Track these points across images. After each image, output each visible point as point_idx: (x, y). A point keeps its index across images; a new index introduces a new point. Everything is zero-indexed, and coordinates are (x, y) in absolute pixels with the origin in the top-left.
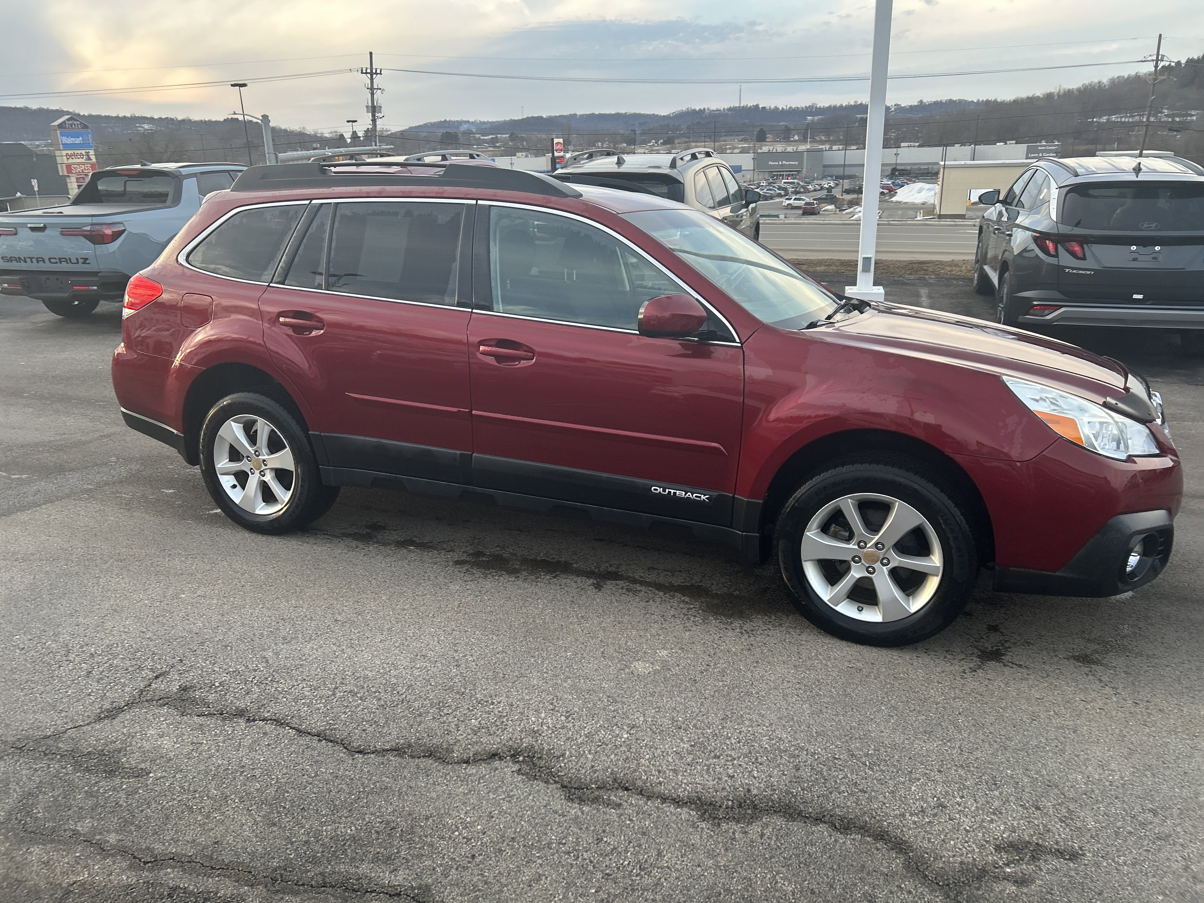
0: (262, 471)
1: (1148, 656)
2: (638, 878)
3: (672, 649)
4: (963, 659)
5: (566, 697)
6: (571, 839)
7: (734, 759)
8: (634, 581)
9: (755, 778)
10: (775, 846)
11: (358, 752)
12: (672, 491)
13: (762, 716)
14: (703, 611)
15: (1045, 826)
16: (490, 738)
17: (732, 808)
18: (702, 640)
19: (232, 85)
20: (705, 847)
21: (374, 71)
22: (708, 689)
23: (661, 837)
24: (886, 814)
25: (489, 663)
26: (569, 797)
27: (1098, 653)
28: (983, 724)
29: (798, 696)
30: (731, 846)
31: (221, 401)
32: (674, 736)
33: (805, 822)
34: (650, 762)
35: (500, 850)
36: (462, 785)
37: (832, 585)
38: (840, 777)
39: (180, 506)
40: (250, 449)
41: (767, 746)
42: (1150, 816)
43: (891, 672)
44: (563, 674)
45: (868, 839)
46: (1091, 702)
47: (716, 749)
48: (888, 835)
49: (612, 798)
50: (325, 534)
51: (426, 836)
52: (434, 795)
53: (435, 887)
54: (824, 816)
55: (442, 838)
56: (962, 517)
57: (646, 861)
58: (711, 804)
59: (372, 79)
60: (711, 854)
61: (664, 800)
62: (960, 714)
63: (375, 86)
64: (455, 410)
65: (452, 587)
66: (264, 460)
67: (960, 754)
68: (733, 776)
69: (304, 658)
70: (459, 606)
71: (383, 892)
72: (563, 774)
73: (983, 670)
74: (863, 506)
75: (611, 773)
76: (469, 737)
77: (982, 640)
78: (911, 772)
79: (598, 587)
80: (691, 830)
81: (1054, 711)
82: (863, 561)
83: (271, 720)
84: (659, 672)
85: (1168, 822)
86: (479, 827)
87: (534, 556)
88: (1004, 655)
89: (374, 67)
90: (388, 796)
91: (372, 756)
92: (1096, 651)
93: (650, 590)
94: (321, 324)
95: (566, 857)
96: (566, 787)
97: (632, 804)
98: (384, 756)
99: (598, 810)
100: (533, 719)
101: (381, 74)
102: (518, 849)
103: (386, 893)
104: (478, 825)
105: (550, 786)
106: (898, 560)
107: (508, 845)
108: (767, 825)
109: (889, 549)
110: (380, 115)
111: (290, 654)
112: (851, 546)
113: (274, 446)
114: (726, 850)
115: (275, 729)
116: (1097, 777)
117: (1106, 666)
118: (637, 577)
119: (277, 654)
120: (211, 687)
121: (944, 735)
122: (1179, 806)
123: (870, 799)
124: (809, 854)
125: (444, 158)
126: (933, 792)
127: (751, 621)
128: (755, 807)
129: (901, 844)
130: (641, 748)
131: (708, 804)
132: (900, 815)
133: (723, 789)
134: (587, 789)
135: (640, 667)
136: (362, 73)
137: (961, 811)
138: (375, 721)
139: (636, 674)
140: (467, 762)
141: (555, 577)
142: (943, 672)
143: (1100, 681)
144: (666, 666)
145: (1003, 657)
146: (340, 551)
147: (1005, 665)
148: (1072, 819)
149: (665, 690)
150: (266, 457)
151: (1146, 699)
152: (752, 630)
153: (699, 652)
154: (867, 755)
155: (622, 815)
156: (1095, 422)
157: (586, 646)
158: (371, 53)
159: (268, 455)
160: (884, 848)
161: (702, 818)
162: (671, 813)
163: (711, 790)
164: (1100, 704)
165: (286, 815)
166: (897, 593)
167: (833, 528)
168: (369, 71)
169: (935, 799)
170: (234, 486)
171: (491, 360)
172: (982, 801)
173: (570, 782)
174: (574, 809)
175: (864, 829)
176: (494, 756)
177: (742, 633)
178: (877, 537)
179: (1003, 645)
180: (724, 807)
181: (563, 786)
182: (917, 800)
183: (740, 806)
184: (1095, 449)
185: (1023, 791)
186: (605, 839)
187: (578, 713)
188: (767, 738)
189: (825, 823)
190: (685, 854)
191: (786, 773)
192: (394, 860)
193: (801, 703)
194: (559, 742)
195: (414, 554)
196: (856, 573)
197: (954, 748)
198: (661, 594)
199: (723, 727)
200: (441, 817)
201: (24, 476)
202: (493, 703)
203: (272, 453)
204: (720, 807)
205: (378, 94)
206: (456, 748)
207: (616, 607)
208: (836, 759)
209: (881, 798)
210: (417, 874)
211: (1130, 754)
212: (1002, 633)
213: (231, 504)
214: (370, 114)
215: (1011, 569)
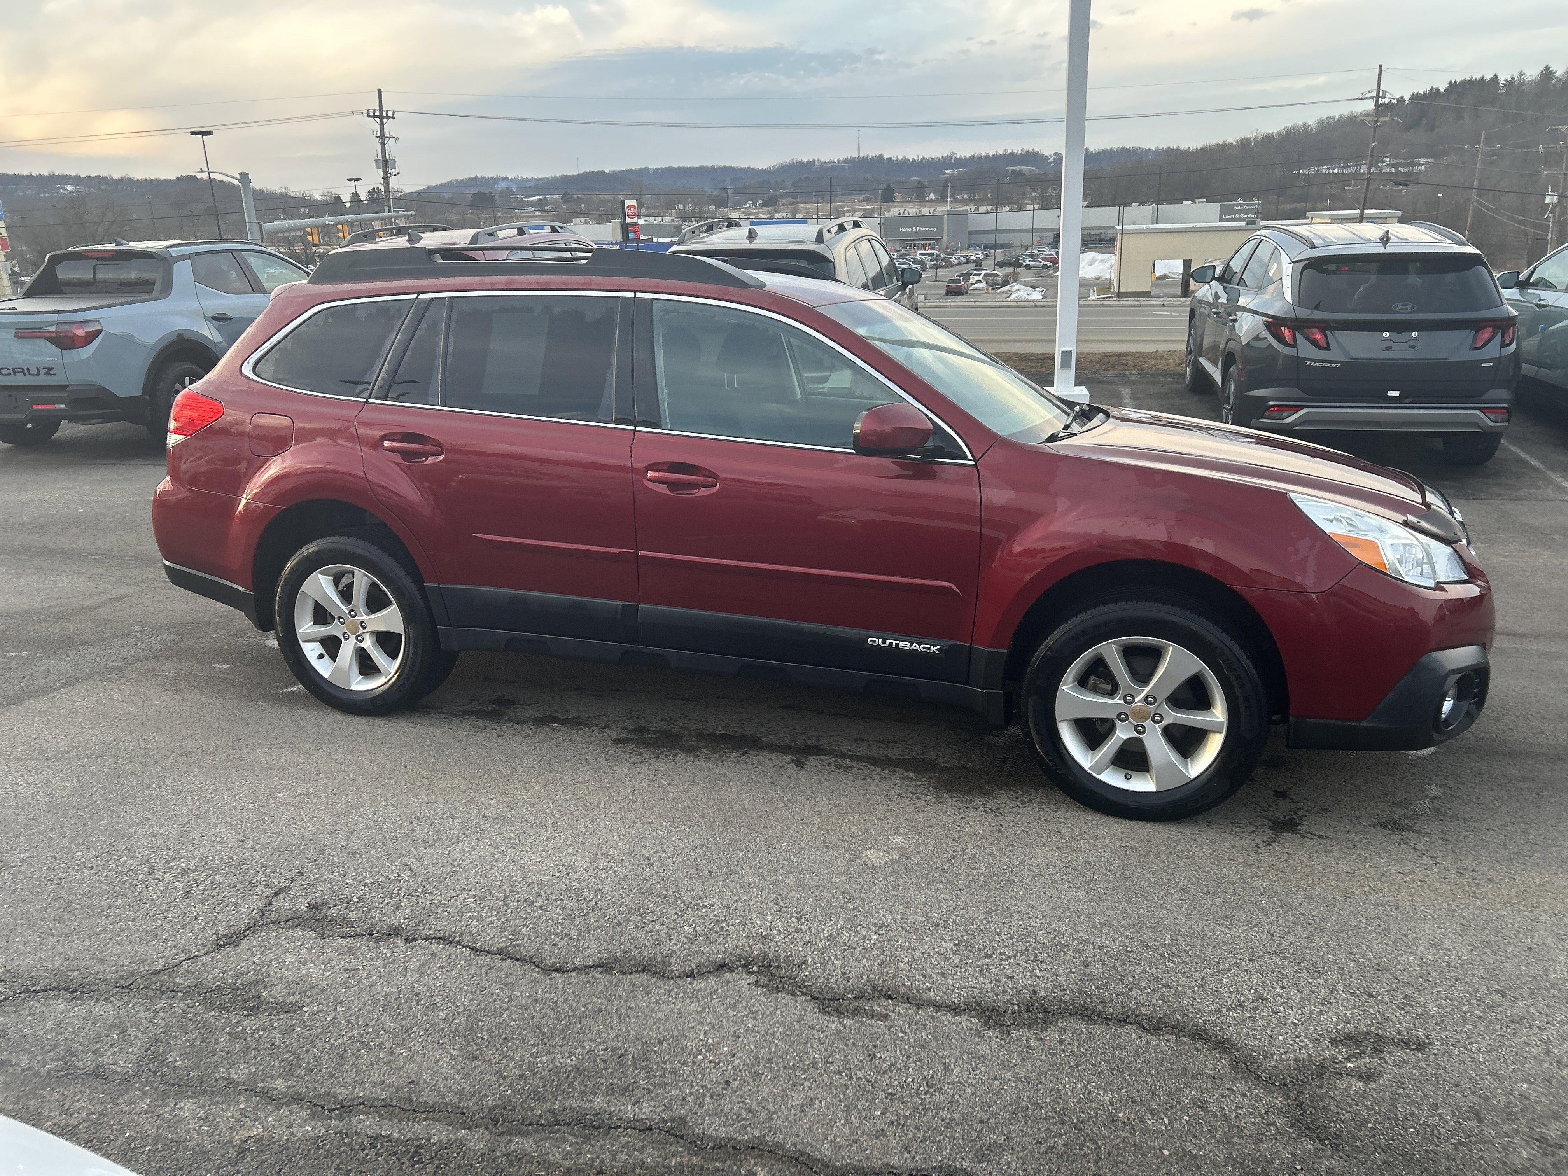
0: (359, 636)
1: (1465, 819)
2: (928, 1096)
3: (906, 834)
4: (1253, 832)
5: (792, 895)
6: (838, 1056)
7: (1010, 958)
8: (842, 756)
9: (1039, 978)
10: (1079, 1053)
11: (554, 970)
12: (894, 642)
13: (1032, 907)
14: (935, 788)
15: (1383, 1015)
16: (712, 946)
17: (1020, 1013)
18: (940, 822)
19: (192, 133)
20: (998, 1058)
21: (385, 114)
22: (960, 879)
23: (944, 1049)
24: (1200, 1010)
26: (823, 1009)
27: (1407, 818)
28: (1291, 905)
29: (1069, 882)
30: (1028, 1056)
31: (305, 548)
32: (932, 935)
33: (1108, 1025)
34: (910, 966)
35: (758, 1074)
36: (692, 1003)
37: (1093, 750)
38: (1138, 971)
39: (242, 685)
40: (343, 608)
41: (1045, 941)
42: (1497, 998)
43: (1173, 850)
44: (782, 868)
45: (1184, 1039)
46: (1410, 873)
47: (985, 947)
48: (1206, 1034)
49: (875, 1008)
50: (440, 713)
51: (665, 1063)
52: (661, 1015)
53: (691, 1118)
54: (1128, 1017)
55: (684, 1063)
56: (1248, 661)
57: (933, 1077)
58: (993, 1010)
59: (382, 125)
60: (1006, 1065)
61: (938, 1007)
62: (1262, 894)
63: (387, 134)
64: (617, 551)
65: (619, 771)
66: (362, 622)
67: (1271, 939)
68: (1013, 977)
69: (456, 863)
70: (633, 794)
71: (630, 1127)
72: (810, 984)
73: (1278, 843)
74: (1129, 653)
75: (868, 981)
76: (686, 946)
77: (1271, 809)
78: (1217, 962)
79: (800, 764)
80: (977, 1039)
81: (1369, 886)
82: (1130, 719)
83: (435, 938)
84: (898, 861)
85: (1520, 1003)
86: (726, 1049)
87: (711, 730)
88: (1300, 824)
89: (384, 109)
90: (606, 1020)
91: (573, 974)
92: (1405, 817)
93: (864, 766)
94: (438, 447)
95: (838, 1077)
96: (817, 998)
97: (900, 1014)
98: (587, 973)
99: (862, 1023)
100: (758, 922)
101: (393, 117)
102: (779, 1071)
103: (635, 1128)
104: (724, 1046)
105: (798, 999)
106: (1172, 716)
107: (765, 1067)
108: (1064, 1030)
109: (1162, 702)
110: (394, 171)
111: (437, 859)
112: (1115, 701)
113: (376, 603)
114: (1023, 1060)
115: (444, 949)
116: (1431, 957)
117: (1418, 832)
118: (845, 751)
119: (421, 860)
120: (348, 903)
121: (1248, 918)
122: (1529, 986)
123: (1177, 995)
124: (1120, 1059)
126: (1249, 983)
128: (1046, 1011)
129: (1224, 1043)
130: (896, 950)
131: (990, 1009)
132: (1216, 1011)
133: (1004, 992)
134: (843, 999)
135: (873, 856)
136: (368, 116)
137: (1284, 1003)
138: (566, 934)
139: (870, 865)
140: (691, 975)
141: (743, 754)
142: (1233, 847)
143: (1416, 850)
144: (904, 855)
145: (1299, 827)
146: (465, 733)
147: (1303, 837)
148: (1411, 1006)
149: (910, 882)
150: (365, 618)
151: (1470, 868)
152: (998, 809)
153: (940, 837)
154: (1164, 945)
155: (892, 1027)
156: (1398, 545)
157: (802, 835)
158: (380, 91)
159: (368, 615)
160: (1204, 1048)
161: (987, 1025)
162: (949, 1022)
163: (990, 994)
164: (1419, 875)
165: (487, 1046)
166: (1172, 756)
167: (1092, 680)
168: (377, 114)
169: (1253, 991)
170: (321, 656)
171: (663, 489)
172: (1306, 990)
173: (820, 993)
174: (834, 1024)
175: (1177, 1029)
176: (721, 967)
177: (987, 812)
178: (1147, 690)
179: (1296, 814)
180: (1010, 1011)
181: (814, 998)
182: (1231, 993)
183: (1028, 1010)
184: (1401, 576)
185: (1351, 977)
186: (879, 1055)
187: (811, 913)
188: (1043, 931)
189: (1131, 1024)
190: (977, 1067)
191: (1073, 970)
192: (633, 1091)
193: (1075, 890)
194: (796, 948)
195: (560, 733)
196: (1122, 734)
197: (1263, 933)
198: (879, 769)
199: (989, 922)
200: (676, 1039)
202: (705, 907)
203: (372, 612)
204: (1005, 1012)
205: (390, 144)
206: (673, 960)
207: (827, 788)
208: (1129, 951)
209: (1189, 993)
210: (665, 1105)
211: (1464, 930)
212: (1292, 799)
213: (318, 680)
214: (381, 171)
215: (1309, 720)
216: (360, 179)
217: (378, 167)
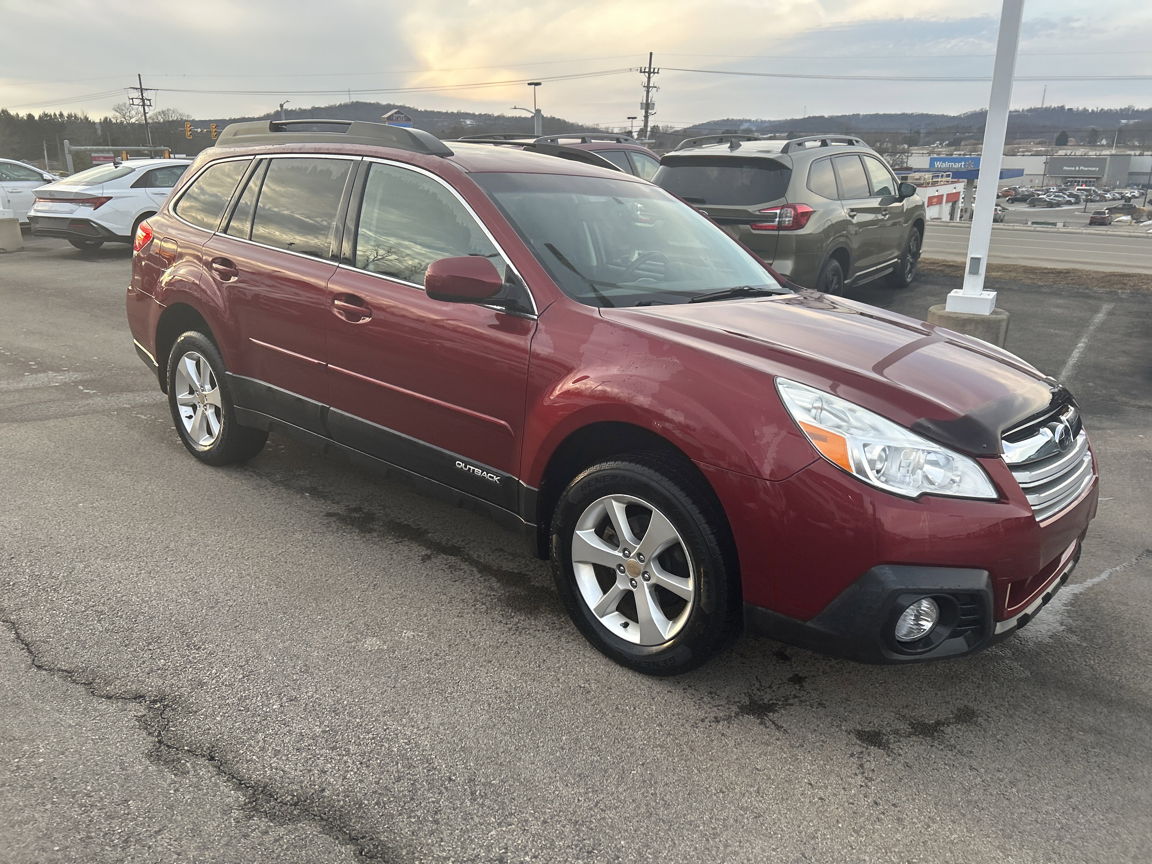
0: (205, 405)
1: (960, 752)
2: (110, 849)
3: (421, 631)
4: (720, 706)
5: (267, 657)
6: (102, 793)
7: (348, 755)
8: (467, 559)
9: (344, 779)
11: (38, 666)
12: (472, 468)
13: (427, 718)
14: (499, 600)
16: (156, 680)
17: (285, 803)
18: (461, 628)
19: (529, 84)
20: (209, 837)
21: (652, 70)
22: (406, 679)
23: (182, 815)
25: (241, 611)
26: (152, 752)
27: (897, 734)
28: (656, 783)
29: (489, 705)
30: (234, 843)
31: (179, 337)
32: (319, 718)
33: (337, 839)
34: (265, 738)
35: (32, 787)
36: (77, 718)
37: (603, 590)
38: (431, 800)
40: (198, 384)
41: (395, 750)
43: (620, 702)
46: (820, 788)
47: (342, 740)
49: (188, 763)
54: (363, 837)
57: (139, 834)
58: (270, 794)
59: (649, 78)
61: (232, 778)
62: (643, 764)
63: (651, 85)
64: (317, 362)
65: (296, 535)
66: (207, 396)
67: (591, 809)
68: (325, 772)
69: (102, 575)
70: (280, 554)
72: (174, 729)
73: (728, 723)
75: (217, 740)
76: (141, 675)
77: (768, 690)
78: (511, 814)
79: (426, 559)
80: (218, 815)
81: (759, 788)
82: (626, 572)
84: (381, 651)
86: (41, 760)
87: (403, 520)
88: (774, 711)
89: (652, 66)
91: (44, 672)
92: (896, 732)
93: (472, 571)
94: (237, 271)
95: (77, 809)
96: (161, 742)
97: (198, 774)
98: (53, 675)
99: (160, 773)
100: (214, 671)
101: (658, 73)
102: (47, 789)
104: (43, 757)
105: (149, 738)
106: (659, 577)
107: (44, 783)
108: (296, 831)
109: (650, 561)
110: (653, 112)
111: (97, 569)
112: (617, 553)
114: (225, 845)
117: (890, 751)
118: (475, 556)
119: (87, 567)
123: (432, 832)
125: (584, 141)
127: (535, 619)
128: (307, 809)
130: (274, 722)
131: (268, 793)
133: (302, 782)
134: (177, 749)
135: (371, 643)
136: (641, 72)
138: (85, 642)
139: (357, 649)
140: (109, 697)
141: (397, 543)
142: (679, 714)
143: (861, 767)
144: (394, 648)
145: (771, 714)
147: (761, 723)
150: (208, 393)
151: (895, 801)
152: (525, 629)
153: (443, 640)
155: (175, 783)
157: (343, 613)
158: (651, 54)
161: (244, 806)
162: (222, 793)
163: (287, 780)
164: (827, 792)
166: (656, 615)
168: (647, 70)
171: (342, 315)
173: (170, 739)
174: (141, 766)
176: (138, 697)
177: (510, 629)
178: (638, 547)
179: (786, 700)
180: (279, 800)
183: (294, 804)
184: (867, 478)
186: (130, 803)
187: (259, 674)
188: (405, 741)
189: (356, 844)
190: (182, 839)
191: (381, 781)
194: (208, 698)
195: (302, 501)
196: (621, 585)
197: (591, 800)
198: (479, 575)
200: (23, 742)
201: (92, 392)
202: (198, 648)
203: (212, 390)
204: (275, 799)
205: (653, 91)
206: (117, 682)
207: (418, 581)
208: (450, 779)
209: (446, 834)
212: (802, 686)
213: (185, 434)
214: (643, 111)
215: (760, 608)
216: (635, 118)
217: (642, 108)
